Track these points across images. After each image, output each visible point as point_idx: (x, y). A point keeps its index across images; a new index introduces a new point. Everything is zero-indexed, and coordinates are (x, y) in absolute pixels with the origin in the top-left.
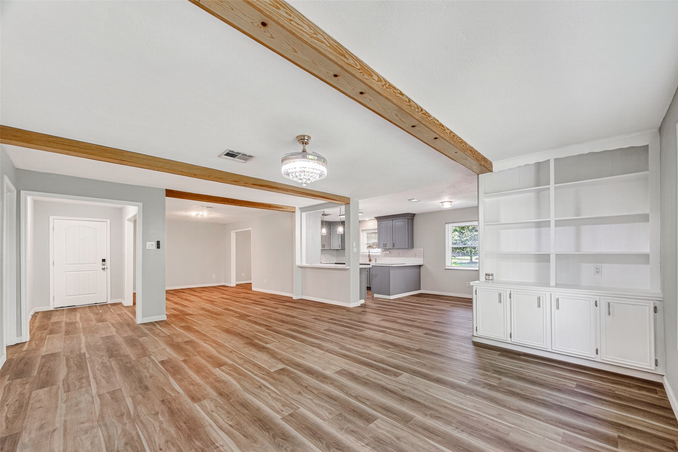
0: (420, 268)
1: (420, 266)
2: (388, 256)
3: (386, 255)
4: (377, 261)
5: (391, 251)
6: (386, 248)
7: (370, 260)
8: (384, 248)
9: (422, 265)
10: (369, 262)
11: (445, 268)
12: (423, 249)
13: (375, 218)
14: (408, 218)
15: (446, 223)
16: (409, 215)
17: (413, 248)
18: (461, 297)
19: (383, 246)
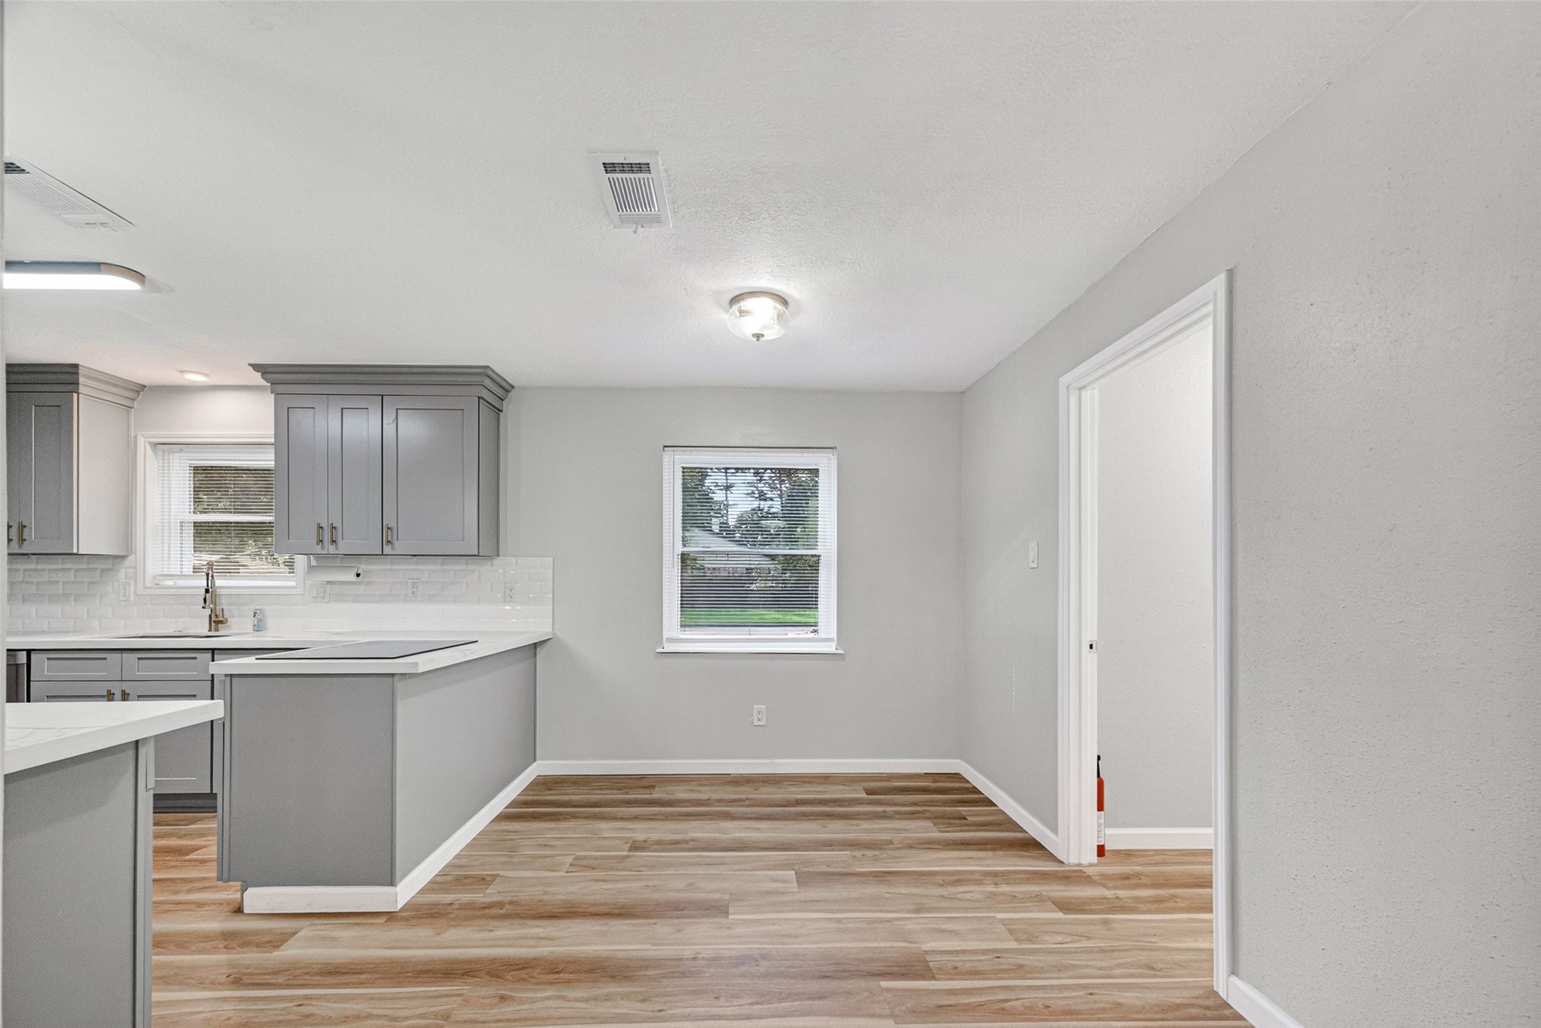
0: (535, 648)
1: (536, 645)
2: (341, 598)
3: (330, 593)
4: (270, 622)
5: (362, 568)
6: (332, 550)
7: (217, 621)
8: (318, 549)
9: (545, 642)
10: (210, 630)
11: (658, 651)
12: (554, 559)
13: (260, 374)
14: (479, 398)
15: (665, 447)
16: (487, 382)
17: (498, 556)
18: (730, 774)
19: (315, 541)
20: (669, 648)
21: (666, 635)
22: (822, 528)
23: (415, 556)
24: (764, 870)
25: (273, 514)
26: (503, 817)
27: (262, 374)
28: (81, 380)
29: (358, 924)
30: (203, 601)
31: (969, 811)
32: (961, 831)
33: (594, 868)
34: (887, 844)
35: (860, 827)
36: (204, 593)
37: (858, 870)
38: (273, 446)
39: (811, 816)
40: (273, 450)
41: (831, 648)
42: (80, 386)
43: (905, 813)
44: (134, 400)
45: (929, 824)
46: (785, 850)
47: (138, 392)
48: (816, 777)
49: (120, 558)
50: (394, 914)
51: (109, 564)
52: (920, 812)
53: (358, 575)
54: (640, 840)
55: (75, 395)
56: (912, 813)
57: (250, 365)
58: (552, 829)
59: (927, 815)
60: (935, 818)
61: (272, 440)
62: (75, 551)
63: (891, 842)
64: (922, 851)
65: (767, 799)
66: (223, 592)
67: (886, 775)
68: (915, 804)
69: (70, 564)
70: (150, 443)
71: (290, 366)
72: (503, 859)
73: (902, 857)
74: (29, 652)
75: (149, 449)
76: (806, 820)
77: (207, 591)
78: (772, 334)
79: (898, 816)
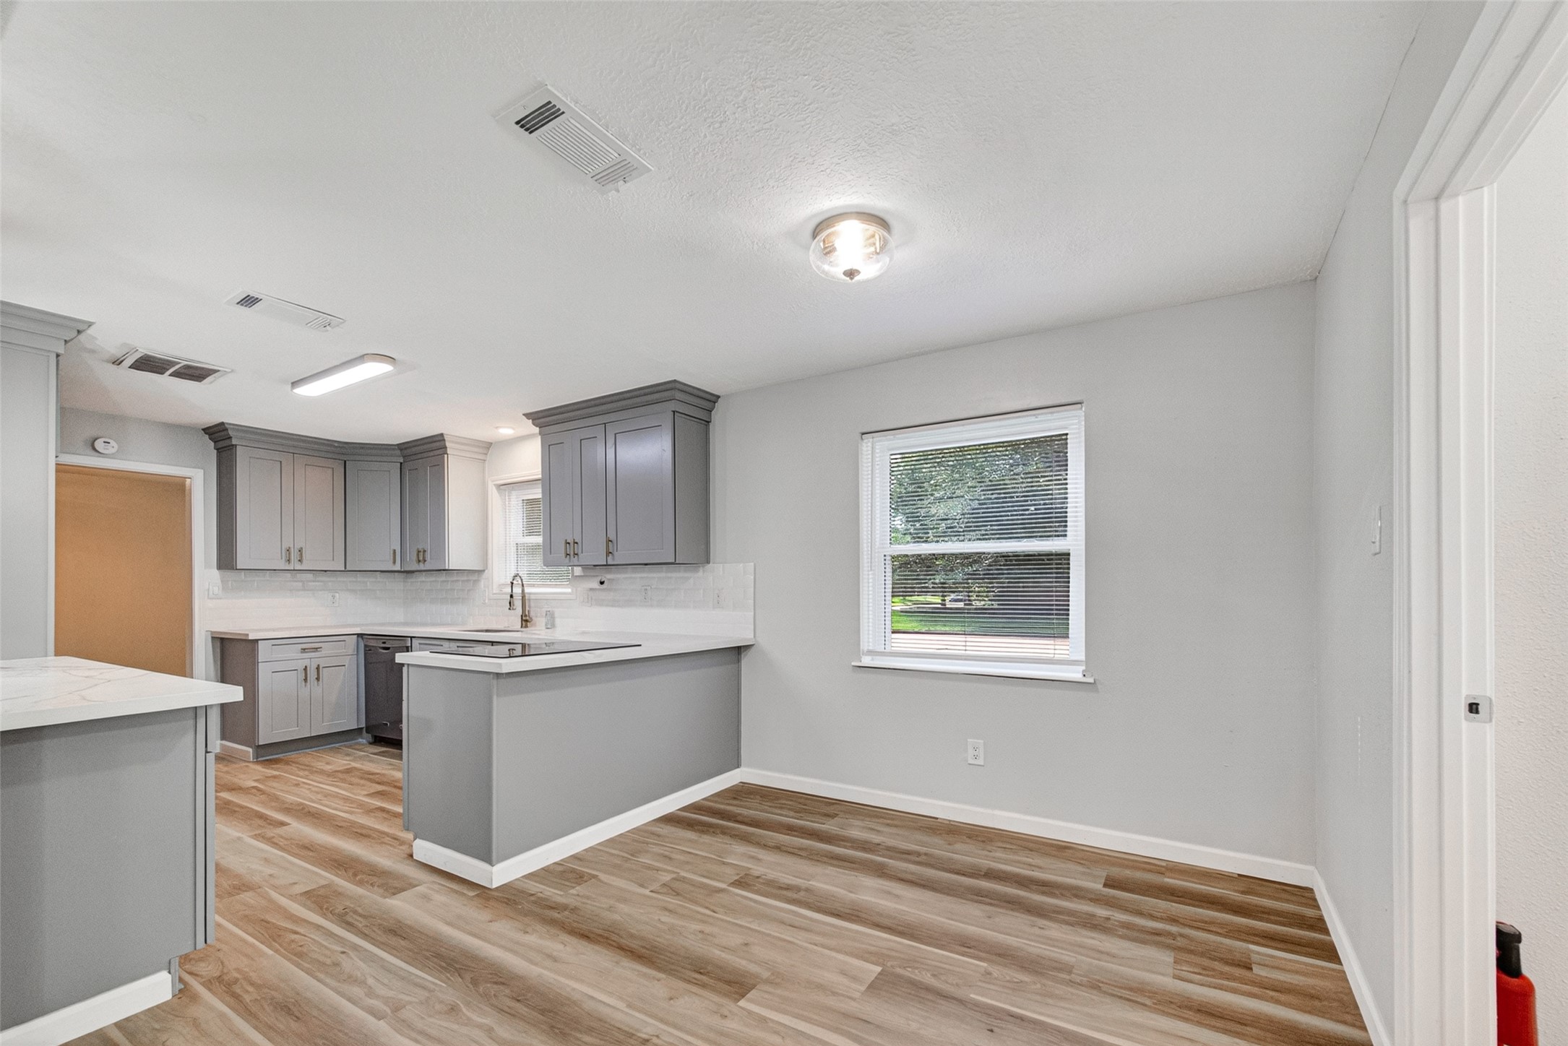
0: (739, 654)
1: (739, 651)
4: (556, 621)
5: (607, 577)
6: (575, 561)
7: (525, 621)
8: (567, 562)
9: (748, 647)
10: (522, 627)
11: (853, 664)
12: (755, 564)
13: (531, 420)
14: (674, 412)
15: (863, 434)
16: (679, 395)
17: (708, 562)
18: (937, 818)
19: (564, 555)
20: (867, 661)
21: (865, 646)
22: (1073, 512)
23: (646, 564)
24: (846, 953)
25: (541, 533)
26: (669, 819)
27: (533, 420)
28: (448, 444)
29: (456, 892)
30: (508, 604)
31: (1272, 957)
32: (1221, 988)
33: (678, 894)
34: (1060, 970)
35: (1046, 933)
36: (509, 597)
37: (971, 996)
38: (540, 481)
39: (986, 896)
40: (540, 485)
41: (1075, 674)
42: (448, 449)
43: (1143, 930)
44: (486, 454)
45: (1167, 957)
46: (901, 934)
47: (488, 448)
48: (1044, 844)
49: (480, 572)
50: (486, 891)
51: (475, 577)
52: (1169, 934)
53: (602, 583)
54: (754, 875)
55: (446, 456)
56: (1158, 933)
57: (524, 415)
58: (690, 841)
59: (1180, 942)
60: (1184, 951)
61: (540, 476)
62: (447, 568)
63: (1068, 969)
64: (1108, 1000)
65: (951, 859)
66: (532, 597)
67: (1164, 864)
68: (1173, 920)
69: (443, 577)
70: (495, 485)
71: (542, 411)
72: (618, 861)
73: (1062, 999)
74: (411, 637)
75: (494, 488)
76: (972, 900)
77: (511, 596)
78: (869, 271)
79: (1121, 931)
